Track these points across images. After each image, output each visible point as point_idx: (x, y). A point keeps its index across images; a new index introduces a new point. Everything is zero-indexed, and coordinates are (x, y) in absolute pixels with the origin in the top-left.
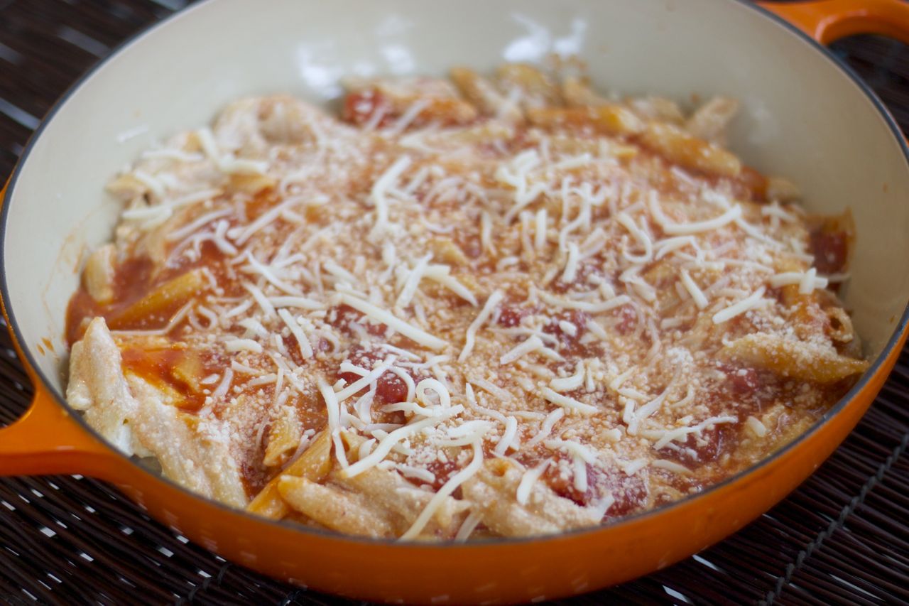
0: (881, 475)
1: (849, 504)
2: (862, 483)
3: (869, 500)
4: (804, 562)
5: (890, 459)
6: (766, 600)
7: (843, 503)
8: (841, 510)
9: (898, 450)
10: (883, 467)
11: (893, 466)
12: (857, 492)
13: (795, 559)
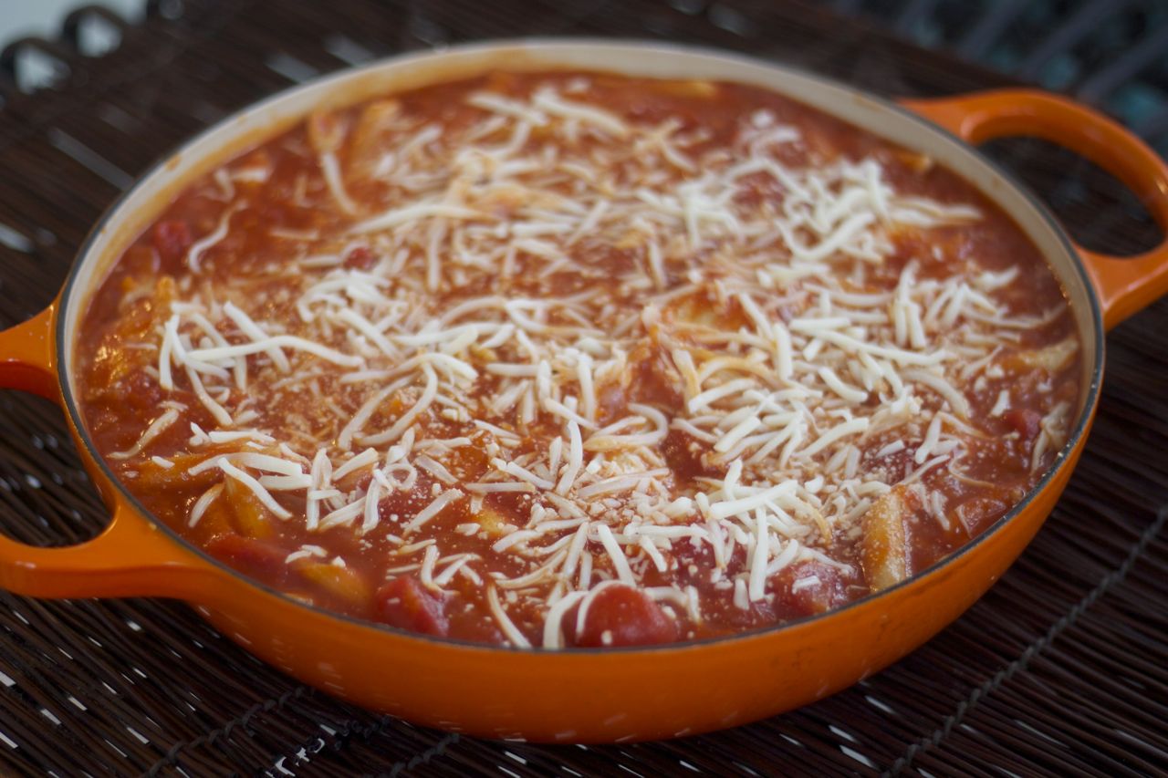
0: (1073, 616)
1: (1034, 644)
2: (1050, 624)
3: (1058, 642)
4: (979, 700)
5: (1085, 602)
6: (932, 738)
7: (1026, 644)
8: (1023, 651)
9: (1094, 594)
10: (1075, 609)
11: (1088, 609)
12: (1044, 634)
13: (968, 697)
